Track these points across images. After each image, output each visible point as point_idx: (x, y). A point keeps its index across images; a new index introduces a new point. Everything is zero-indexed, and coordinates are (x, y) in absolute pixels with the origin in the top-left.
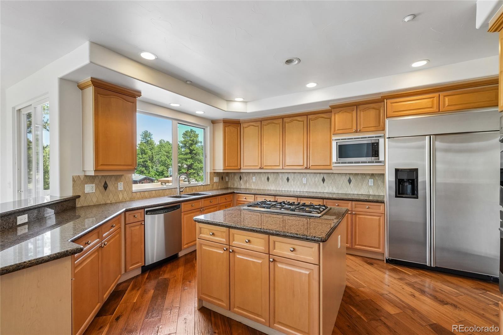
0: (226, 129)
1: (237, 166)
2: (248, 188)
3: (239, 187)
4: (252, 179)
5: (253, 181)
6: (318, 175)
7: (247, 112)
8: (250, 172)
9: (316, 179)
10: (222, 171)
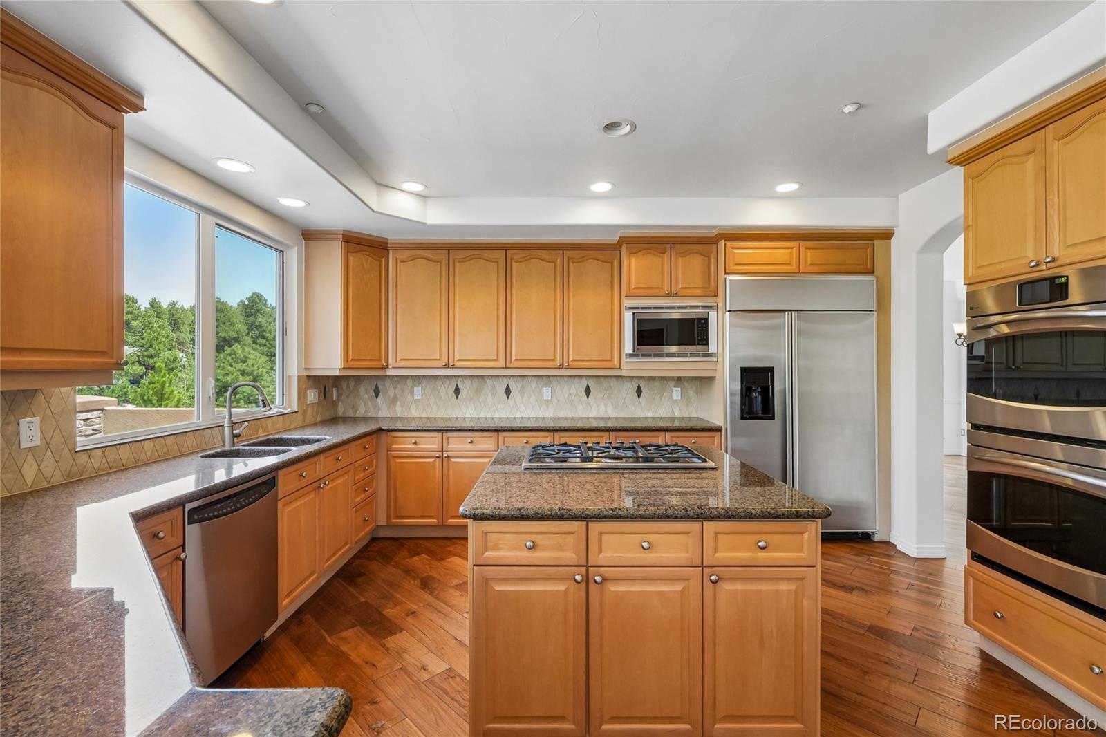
0: (351, 259)
1: (379, 360)
2: (399, 416)
3: (371, 414)
4: (412, 393)
5: (416, 397)
6: (577, 380)
7: (425, 224)
8: (408, 376)
9: (573, 390)
10: (337, 373)
